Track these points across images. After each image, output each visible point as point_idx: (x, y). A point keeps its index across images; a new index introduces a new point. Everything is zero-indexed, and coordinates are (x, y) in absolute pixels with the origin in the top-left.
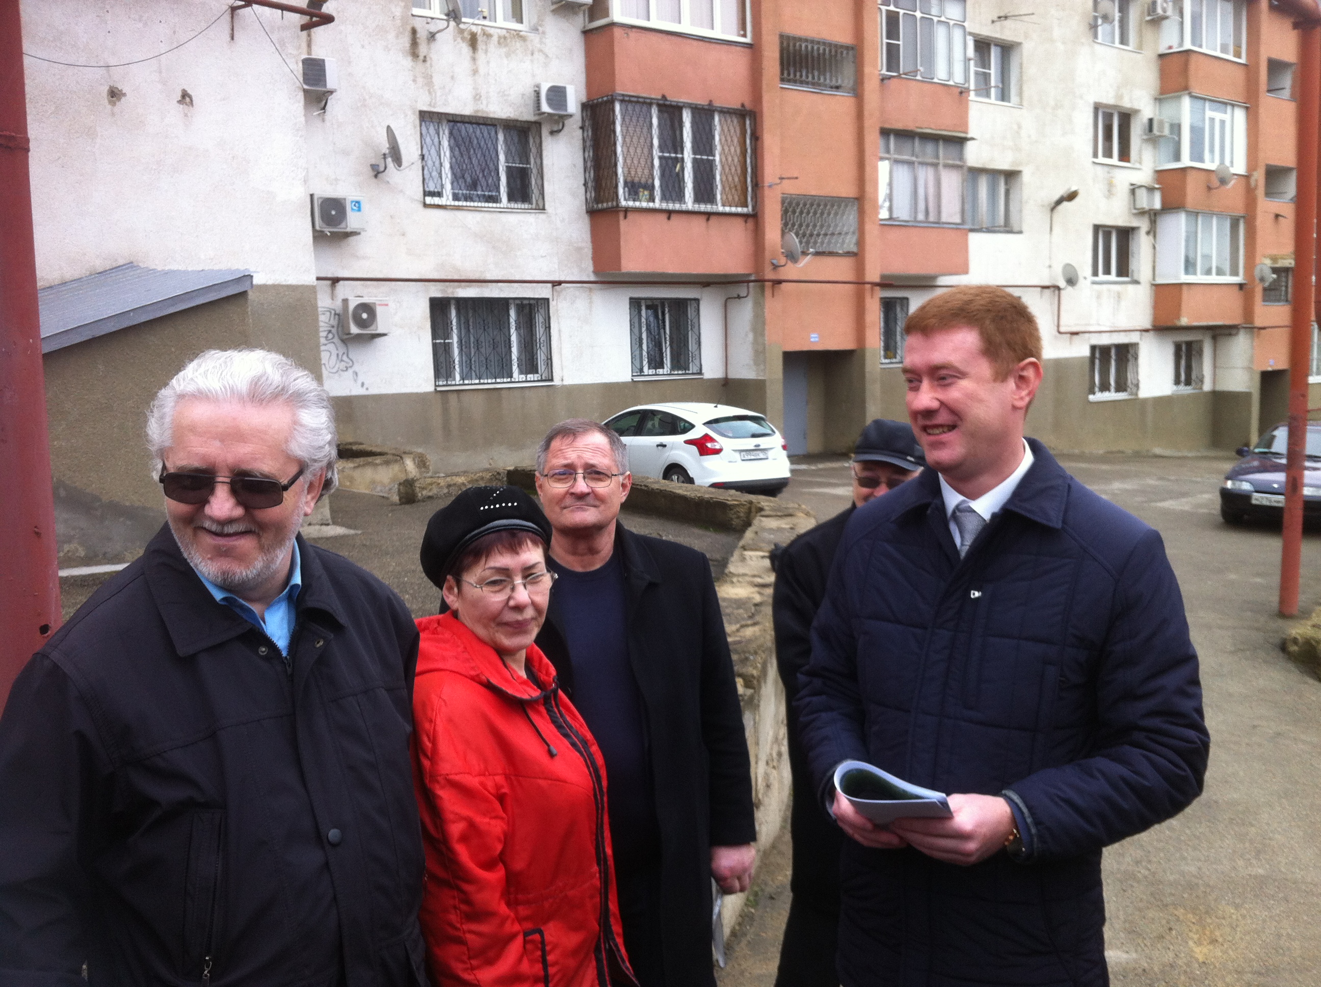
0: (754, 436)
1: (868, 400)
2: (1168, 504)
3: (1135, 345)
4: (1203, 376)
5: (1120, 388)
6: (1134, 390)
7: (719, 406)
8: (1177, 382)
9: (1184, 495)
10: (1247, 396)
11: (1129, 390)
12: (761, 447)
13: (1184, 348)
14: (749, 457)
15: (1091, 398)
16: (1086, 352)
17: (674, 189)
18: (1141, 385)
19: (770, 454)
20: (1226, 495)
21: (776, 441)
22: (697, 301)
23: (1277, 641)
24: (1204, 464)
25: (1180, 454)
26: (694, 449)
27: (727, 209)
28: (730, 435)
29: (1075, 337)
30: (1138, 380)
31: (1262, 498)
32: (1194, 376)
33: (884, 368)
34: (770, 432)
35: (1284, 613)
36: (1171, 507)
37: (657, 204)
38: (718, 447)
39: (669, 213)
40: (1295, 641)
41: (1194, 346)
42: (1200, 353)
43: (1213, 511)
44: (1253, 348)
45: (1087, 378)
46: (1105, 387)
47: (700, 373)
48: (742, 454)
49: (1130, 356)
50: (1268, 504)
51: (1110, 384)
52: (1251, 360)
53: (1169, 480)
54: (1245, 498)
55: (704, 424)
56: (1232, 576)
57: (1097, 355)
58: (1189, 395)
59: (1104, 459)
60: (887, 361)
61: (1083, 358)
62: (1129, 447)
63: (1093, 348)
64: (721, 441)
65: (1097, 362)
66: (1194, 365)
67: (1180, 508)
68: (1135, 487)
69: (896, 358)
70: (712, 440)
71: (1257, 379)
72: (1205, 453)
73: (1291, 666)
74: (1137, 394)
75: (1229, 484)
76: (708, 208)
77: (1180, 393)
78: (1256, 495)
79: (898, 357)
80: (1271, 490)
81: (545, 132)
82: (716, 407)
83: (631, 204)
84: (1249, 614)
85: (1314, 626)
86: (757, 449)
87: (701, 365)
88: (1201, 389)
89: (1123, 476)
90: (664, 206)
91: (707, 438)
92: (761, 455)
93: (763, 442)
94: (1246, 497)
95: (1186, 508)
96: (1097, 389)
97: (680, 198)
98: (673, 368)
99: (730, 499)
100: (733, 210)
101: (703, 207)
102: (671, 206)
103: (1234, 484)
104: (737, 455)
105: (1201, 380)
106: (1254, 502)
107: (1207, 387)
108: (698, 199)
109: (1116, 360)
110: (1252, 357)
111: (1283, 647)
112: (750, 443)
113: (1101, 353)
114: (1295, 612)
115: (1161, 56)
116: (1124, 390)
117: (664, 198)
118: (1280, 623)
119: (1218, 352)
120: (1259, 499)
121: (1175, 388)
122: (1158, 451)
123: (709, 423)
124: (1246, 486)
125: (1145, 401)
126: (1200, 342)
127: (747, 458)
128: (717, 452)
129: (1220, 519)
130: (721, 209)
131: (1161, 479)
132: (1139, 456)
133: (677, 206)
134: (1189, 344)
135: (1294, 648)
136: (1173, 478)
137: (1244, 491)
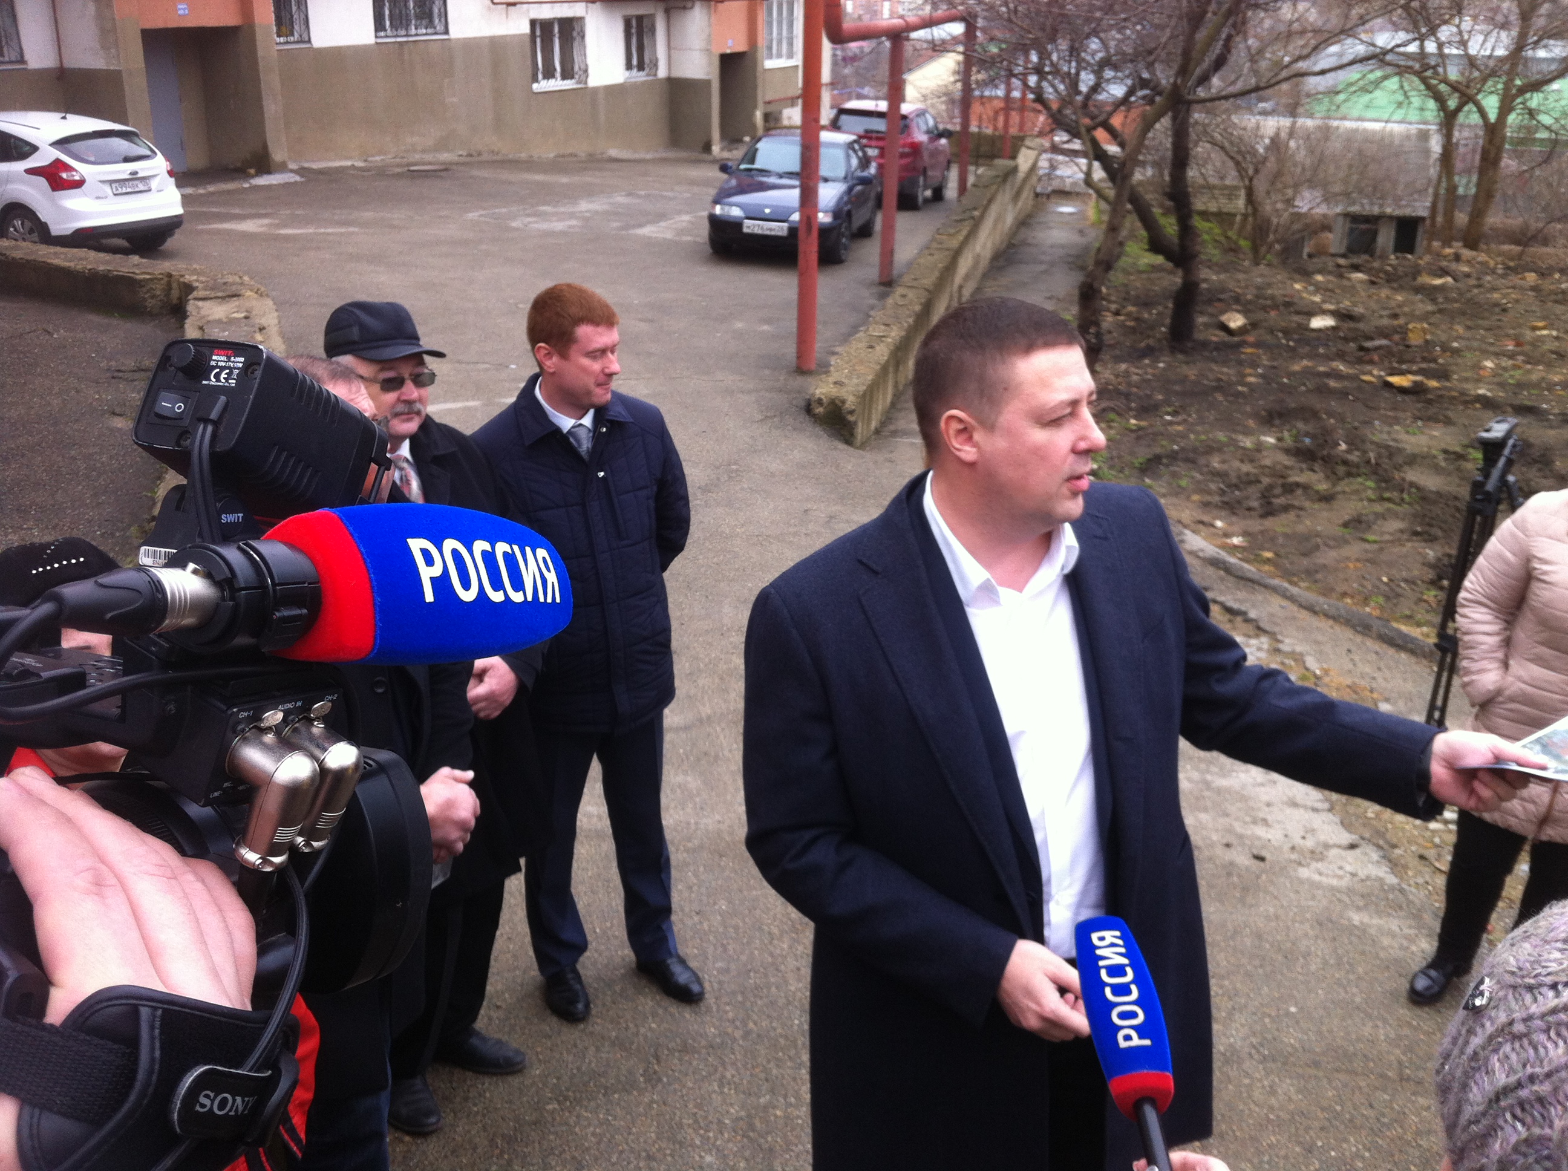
0: (127, 160)
1: (264, 97)
2: (647, 231)
3: (581, 19)
4: (657, 60)
5: (567, 74)
6: (583, 77)
7: (69, 116)
8: (629, 66)
9: (661, 217)
10: (707, 83)
11: (577, 77)
12: (140, 175)
13: (634, 23)
14: (124, 190)
15: (535, 86)
16: (526, 29)
18: (590, 71)
19: (154, 184)
20: (714, 221)
21: (159, 164)
23: (803, 404)
24: (670, 171)
25: (637, 156)
26: (42, 181)
28: (92, 159)
29: (511, 8)
30: (587, 65)
31: (754, 226)
32: (647, 60)
33: (281, 50)
34: (148, 153)
35: (802, 368)
36: (654, 235)
38: (77, 178)
40: (820, 402)
41: (645, 21)
42: (653, 30)
43: (698, 239)
44: (710, 25)
45: (529, 62)
46: (549, 74)
47: (22, 60)
48: (114, 185)
49: (575, 34)
50: (760, 232)
51: (555, 70)
52: (709, 40)
53: (639, 196)
54: (735, 225)
55: (51, 145)
56: (739, 325)
57: (538, 33)
58: (643, 83)
59: (558, 165)
60: (282, 40)
61: (524, 35)
62: (581, 148)
63: (533, 23)
64: (82, 169)
65: (538, 40)
66: (646, 42)
67: (661, 235)
68: (606, 207)
69: (292, 35)
70: (68, 168)
71: (716, 62)
72: (664, 155)
73: (818, 430)
74: (586, 83)
75: (718, 210)
77: (633, 80)
78: (747, 222)
79: (296, 35)
80: (763, 216)
82: (64, 118)
84: (767, 372)
85: (835, 383)
86: (134, 176)
87: (21, 49)
88: (655, 75)
89: (589, 192)
91: (58, 165)
92: (141, 187)
93: (141, 167)
94: (737, 225)
95: (669, 235)
96: (540, 76)
99: (137, 272)
103: (722, 209)
104: (107, 189)
105: (655, 65)
106: (745, 230)
107: (662, 73)
109: (560, 38)
110: (709, 36)
111: (808, 409)
112: (123, 170)
113: (542, 29)
114: (813, 367)
116: (572, 77)
118: (800, 380)
119: (672, 29)
120: (751, 227)
121: (627, 73)
122: (613, 153)
123: (62, 143)
124: (736, 212)
125: (596, 90)
126: (652, 17)
127: (120, 191)
128: (79, 184)
129: (708, 249)
131: (629, 195)
132: (595, 162)
134: (640, 19)
135: (819, 410)
136: (643, 193)
137: (735, 217)
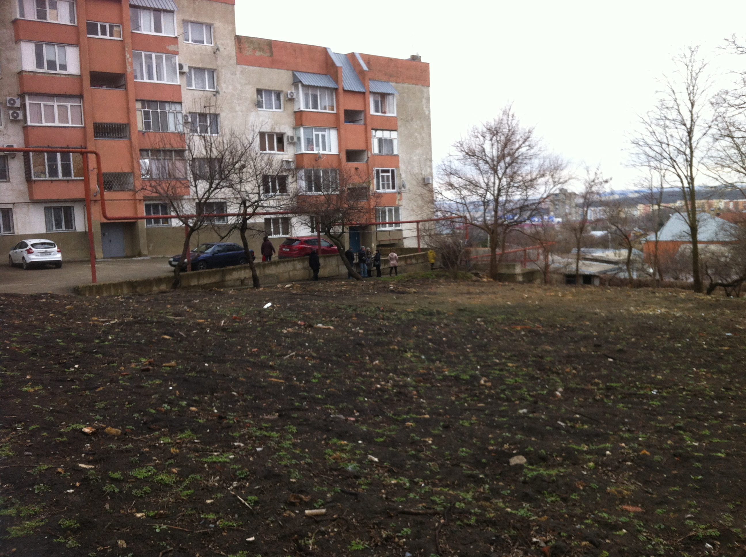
3: (289, 218)
5: (285, 233)
8: (312, 231)
11: (290, 233)
17: (53, 172)
22: (73, 207)
27: (76, 178)
37: (48, 178)
39: (52, 181)
45: (267, 230)
46: (277, 233)
47: (75, 229)
49: (288, 222)
51: (279, 232)
61: (262, 222)
63: (268, 219)
65: (271, 224)
76: (68, 178)
81: (9, 158)
83: (36, 179)
87: (75, 226)
90: (50, 179)
96: (273, 234)
97: (56, 175)
98: (66, 228)
100: (78, 178)
101: (65, 178)
102: (52, 179)
108: (64, 175)
109: (281, 223)
113: (273, 221)
115: (295, 112)
116: (288, 234)
117: (50, 176)
121: (311, 233)
130: (73, 178)
133: (55, 179)
